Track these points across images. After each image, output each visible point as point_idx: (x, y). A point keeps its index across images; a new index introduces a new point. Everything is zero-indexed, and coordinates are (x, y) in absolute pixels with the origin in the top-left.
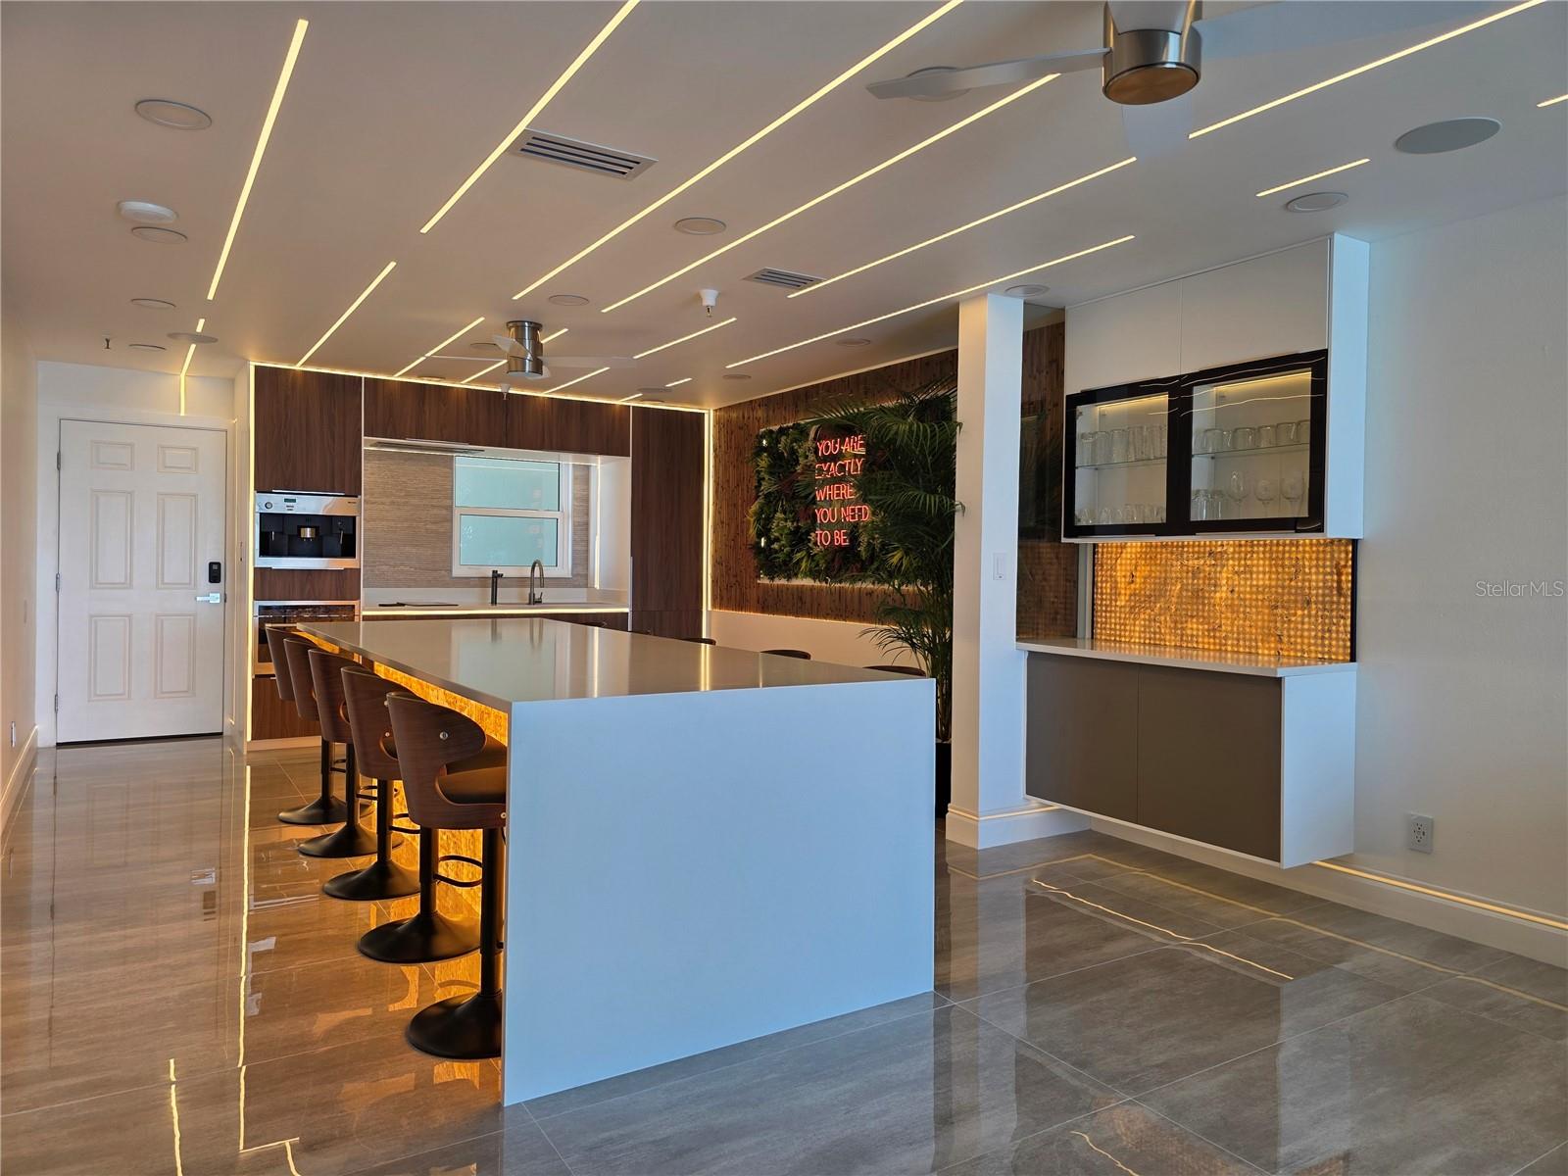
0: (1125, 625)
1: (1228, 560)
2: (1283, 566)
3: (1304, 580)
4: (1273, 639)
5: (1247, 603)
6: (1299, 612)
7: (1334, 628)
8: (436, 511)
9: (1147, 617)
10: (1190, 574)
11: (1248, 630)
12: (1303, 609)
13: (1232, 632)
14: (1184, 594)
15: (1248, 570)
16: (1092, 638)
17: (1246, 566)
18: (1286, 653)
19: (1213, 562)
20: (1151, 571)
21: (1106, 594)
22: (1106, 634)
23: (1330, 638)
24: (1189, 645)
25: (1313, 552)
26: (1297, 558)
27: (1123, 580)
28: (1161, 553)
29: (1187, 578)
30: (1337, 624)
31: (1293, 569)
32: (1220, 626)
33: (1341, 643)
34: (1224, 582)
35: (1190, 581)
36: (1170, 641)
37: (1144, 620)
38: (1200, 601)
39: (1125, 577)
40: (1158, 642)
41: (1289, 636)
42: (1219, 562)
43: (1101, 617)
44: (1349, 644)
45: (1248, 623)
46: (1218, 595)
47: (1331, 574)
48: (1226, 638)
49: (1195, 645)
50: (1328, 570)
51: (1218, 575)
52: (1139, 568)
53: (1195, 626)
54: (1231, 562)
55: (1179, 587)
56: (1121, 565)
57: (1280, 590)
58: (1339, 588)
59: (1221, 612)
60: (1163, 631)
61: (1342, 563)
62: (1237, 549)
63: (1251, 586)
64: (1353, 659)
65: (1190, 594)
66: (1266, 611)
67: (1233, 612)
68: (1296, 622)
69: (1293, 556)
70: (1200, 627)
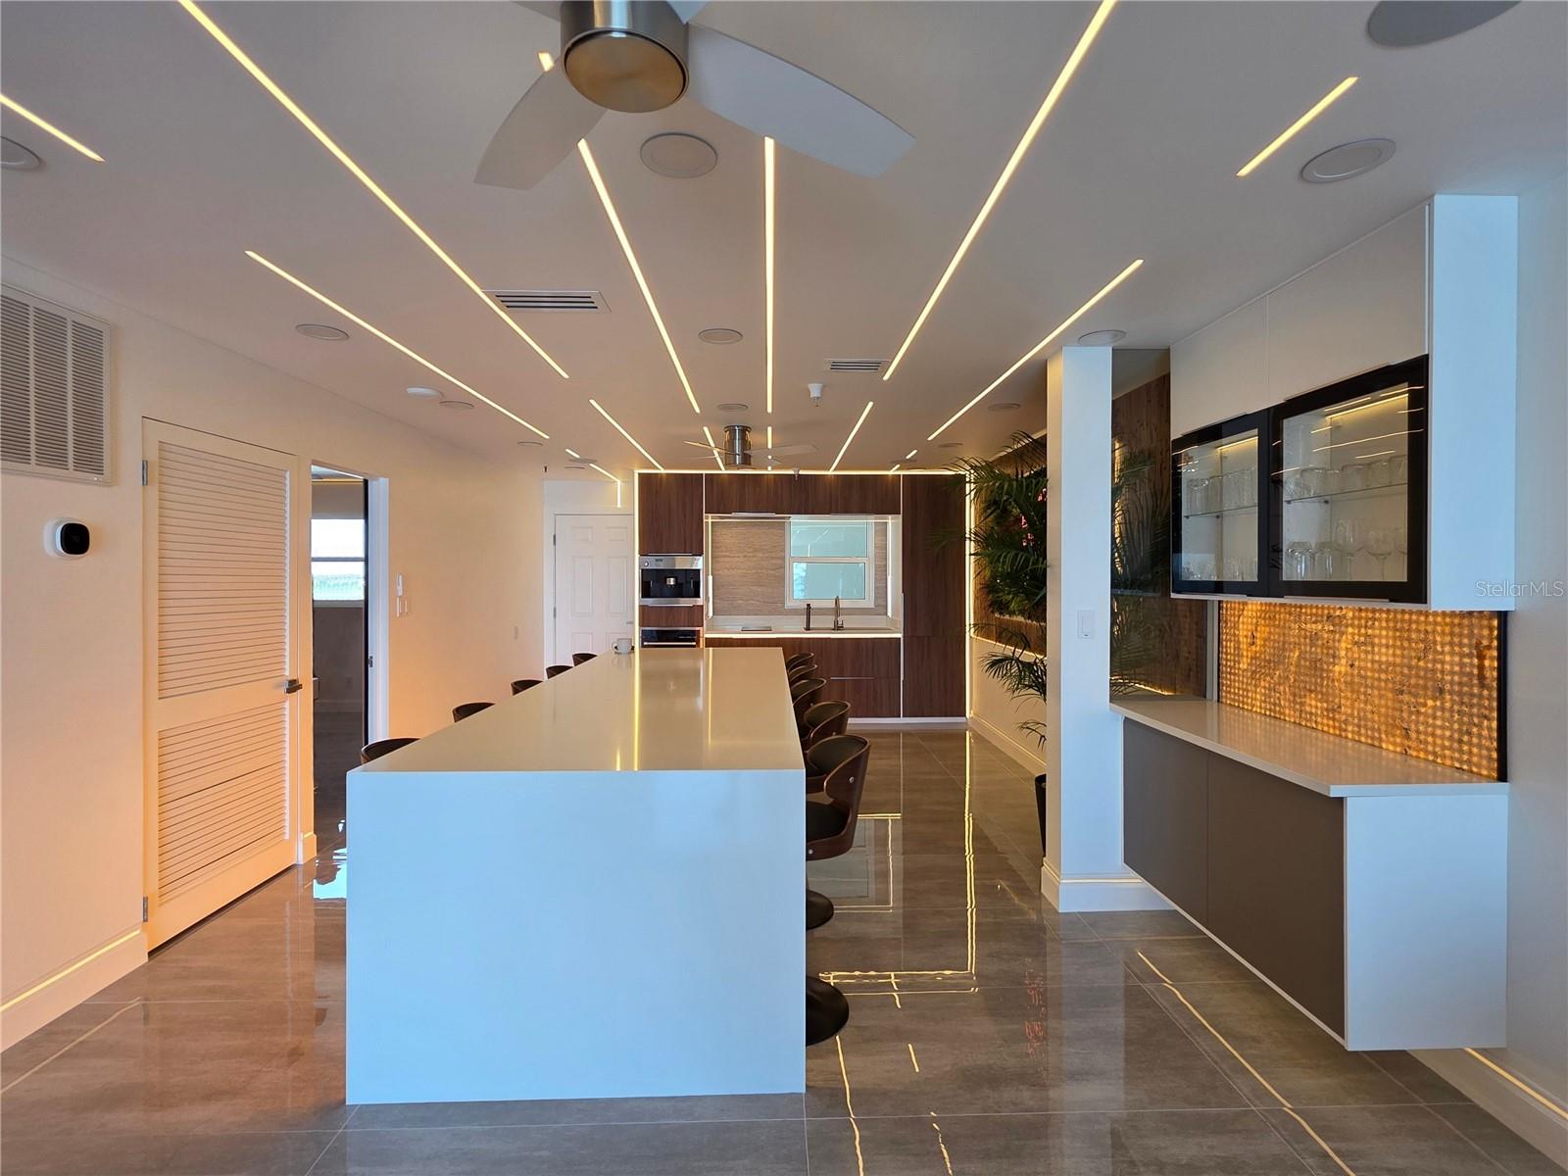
0: (1248, 691)
1: (1347, 626)
2: (1409, 640)
3: (1435, 661)
4: (1398, 732)
5: (1369, 682)
6: (1430, 703)
7: (1475, 730)
8: (774, 561)
9: (1267, 685)
10: (1308, 640)
11: (1369, 716)
12: (1434, 699)
13: (1352, 715)
14: (1302, 663)
15: (1369, 641)
16: (1218, 701)
17: (1367, 635)
18: (1414, 754)
19: (1331, 628)
20: (1270, 633)
21: (1230, 654)
22: (1230, 699)
23: (1470, 743)
24: (1309, 725)
25: (1446, 624)
26: (1426, 632)
27: (1245, 640)
28: (1280, 613)
29: (1305, 645)
30: (1479, 726)
31: (1422, 645)
32: (1340, 707)
33: (1484, 752)
34: (1343, 653)
35: (1308, 649)
36: (1289, 716)
37: (1265, 687)
38: (1318, 673)
39: (1246, 637)
40: (1278, 716)
41: (1418, 732)
42: (1337, 628)
43: (1226, 679)
44: (1495, 755)
45: (1369, 707)
46: (1337, 668)
47: (1470, 656)
48: (1346, 722)
49: (1314, 726)
50: (1466, 650)
51: (1337, 644)
52: (1259, 629)
53: (1313, 703)
54: (1350, 630)
55: (1297, 654)
56: (1243, 623)
57: (1406, 671)
58: (1481, 677)
59: (1341, 690)
60: (1282, 702)
61: (1485, 642)
62: (1357, 614)
63: (1373, 662)
64: (1503, 776)
65: (1308, 663)
66: (1390, 695)
67: (1352, 692)
68: (1426, 715)
69: (1422, 628)
70: (1319, 705)
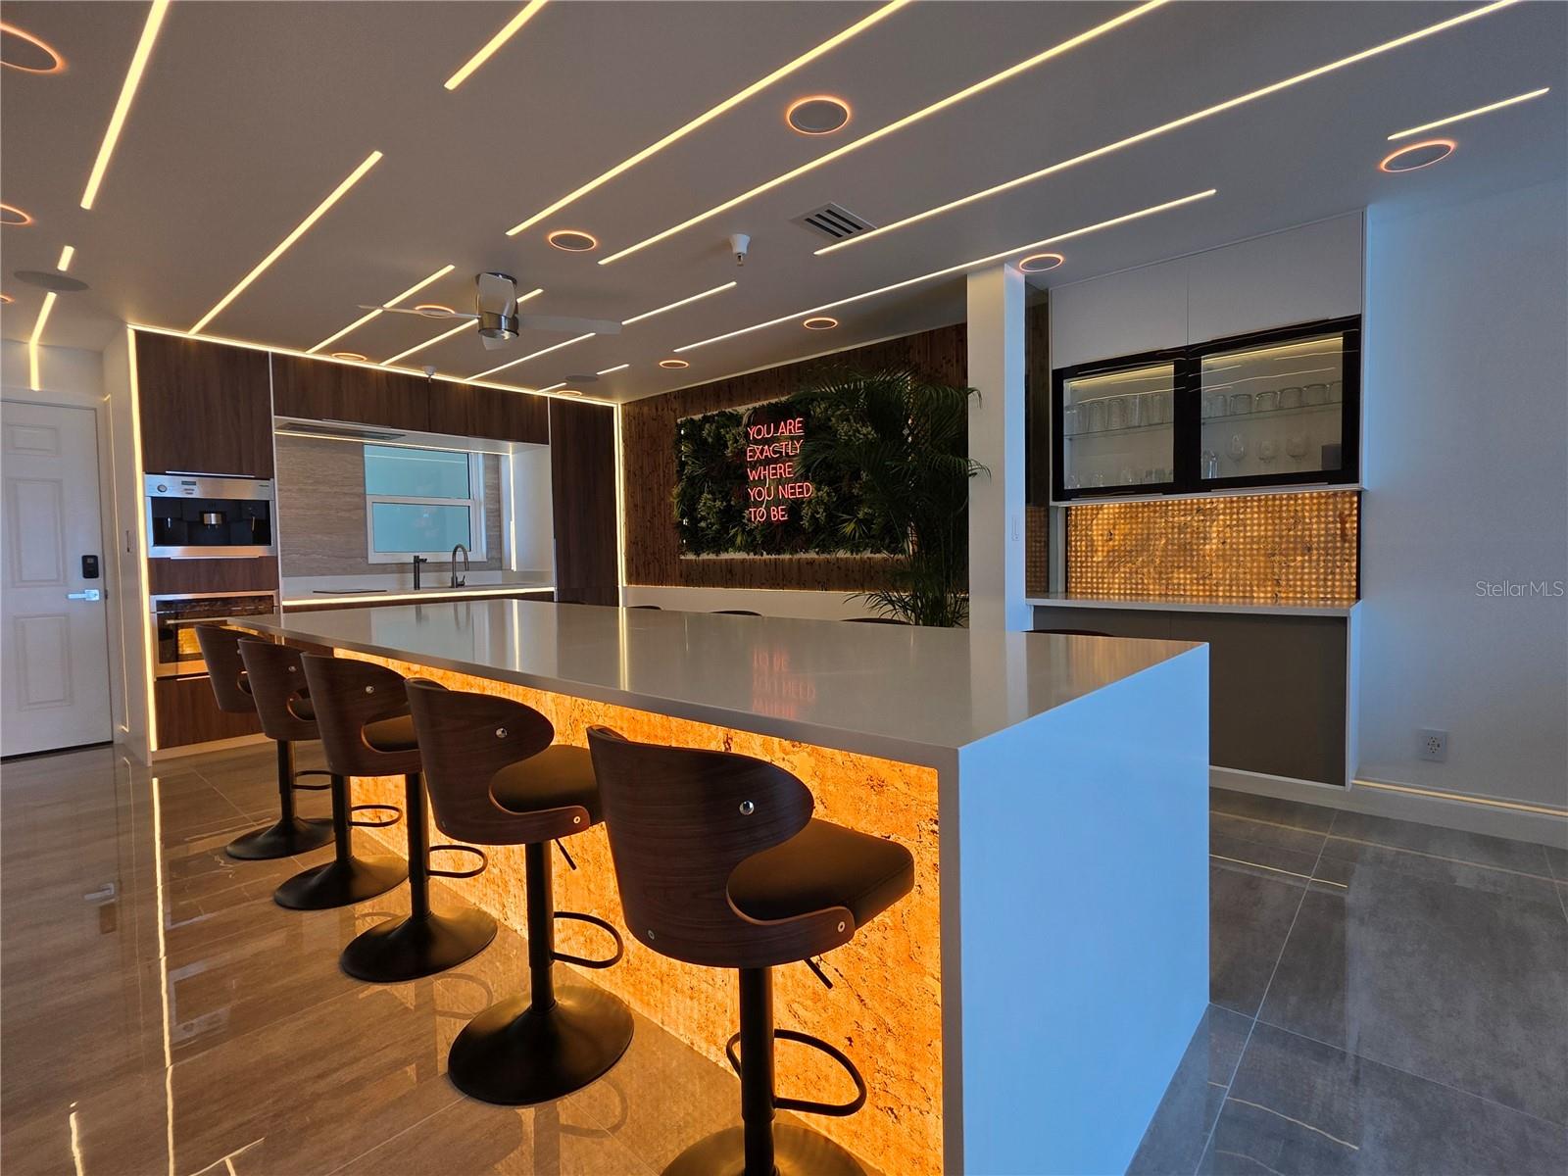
0: (1104, 578)
1: (1218, 515)
2: (1280, 518)
3: (1303, 530)
4: (1270, 583)
5: (1241, 552)
6: (1299, 558)
7: (1338, 570)
8: (349, 499)
9: (1128, 570)
10: (1176, 530)
11: (1241, 576)
12: (1303, 555)
13: (1224, 579)
14: (1170, 547)
15: (1242, 523)
16: (1066, 591)
17: (1238, 519)
18: (1284, 595)
19: (1202, 518)
20: (1132, 529)
21: (1081, 551)
22: (1081, 588)
23: (1334, 580)
24: (1176, 593)
25: (1314, 504)
26: (1296, 511)
27: (1100, 538)
28: (1143, 512)
29: (1173, 533)
30: (1341, 567)
31: (1292, 521)
32: (1211, 574)
33: (1346, 583)
34: (1215, 535)
35: (1176, 536)
36: (1154, 590)
37: (1125, 573)
38: (1188, 553)
39: (1102, 535)
40: (1140, 592)
41: (1288, 580)
42: (1208, 518)
43: (1076, 572)
44: (1354, 583)
45: (1241, 570)
46: (1207, 547)
47: (1334, 522)
48: (1217, 585)
49: (1182, 593)
50: (1331, 519)
51: (1208, 529)
52: (1117, 527)
53: (1182, 576)
54: (1221, 517)
55: (1163, 542)
56: (1097, 525)
57: (1277, 540)
58: (1344, 535)
59: (1212, 562)
60: (1146, 581)
61: (1347, 512)
62: (1228, 505)
63: (1245, 537)
64: (1360, 596)
65: (1176, 547)
66: (1262, 558)
67: (1224, 562)
68: (1295, 567)
69: (1292, 508)
70: (1188, 576)
